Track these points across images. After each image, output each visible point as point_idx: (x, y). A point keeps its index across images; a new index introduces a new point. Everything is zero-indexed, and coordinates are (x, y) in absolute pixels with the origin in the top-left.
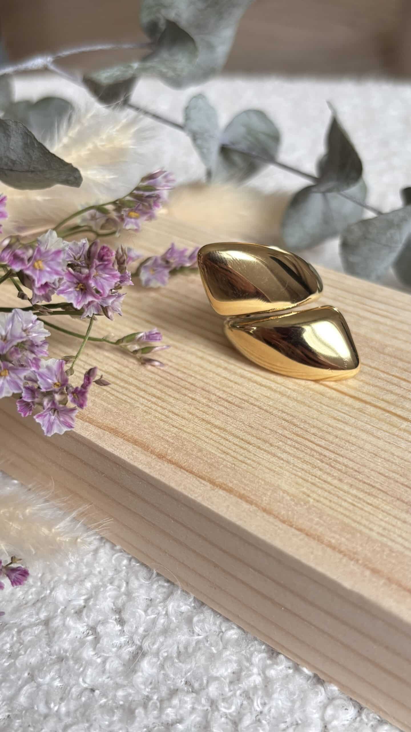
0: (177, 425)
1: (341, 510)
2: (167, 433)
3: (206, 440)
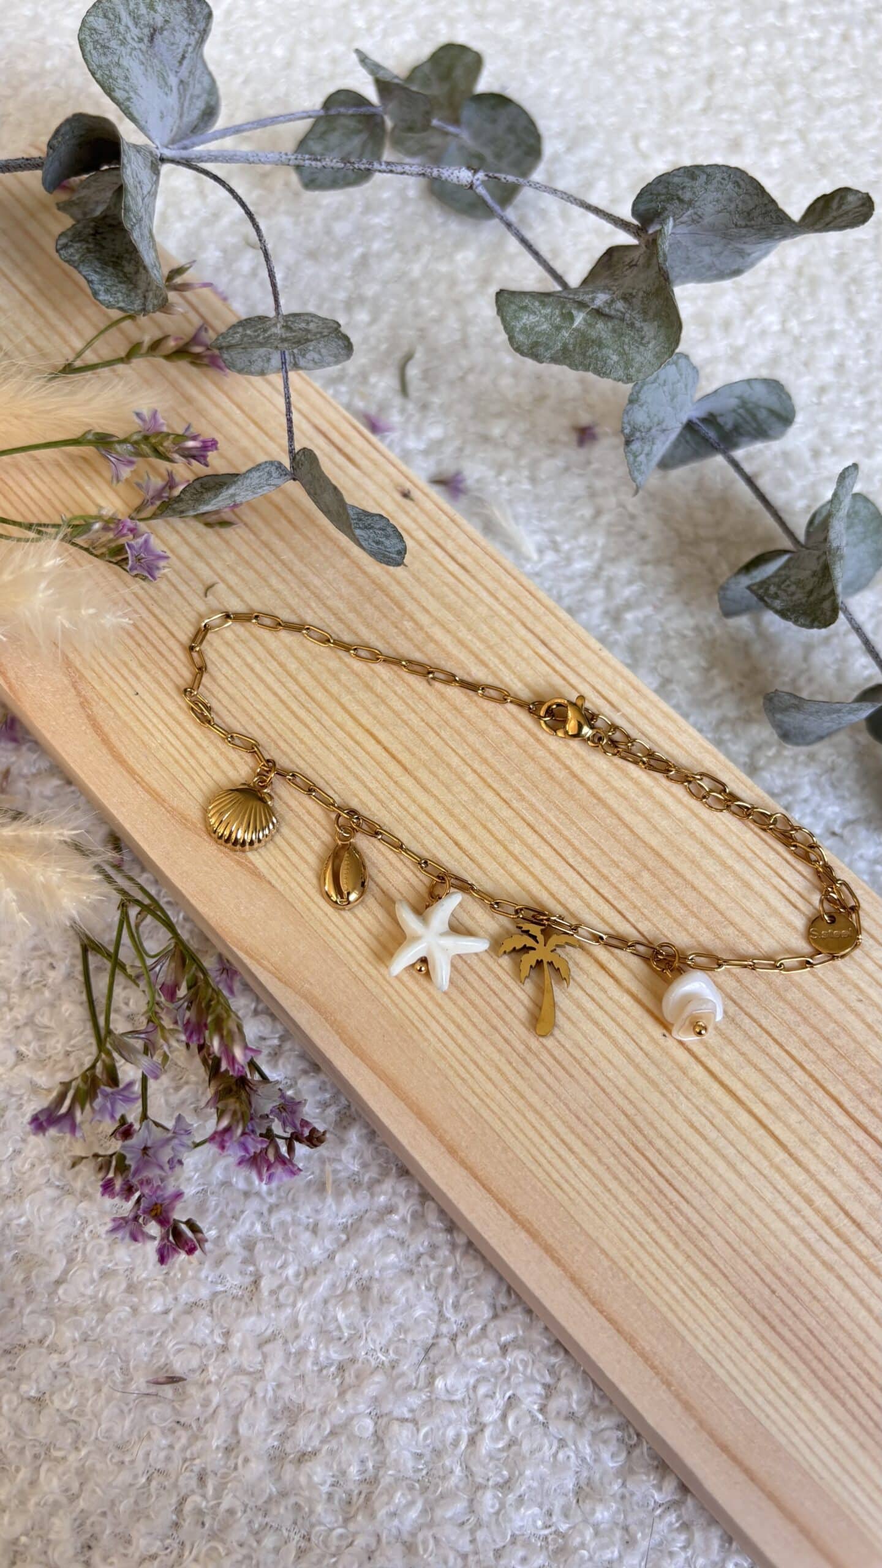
0: (478, 1091)
1: (666, 1297)
2: (465, 1105)
3: (515, 1131)
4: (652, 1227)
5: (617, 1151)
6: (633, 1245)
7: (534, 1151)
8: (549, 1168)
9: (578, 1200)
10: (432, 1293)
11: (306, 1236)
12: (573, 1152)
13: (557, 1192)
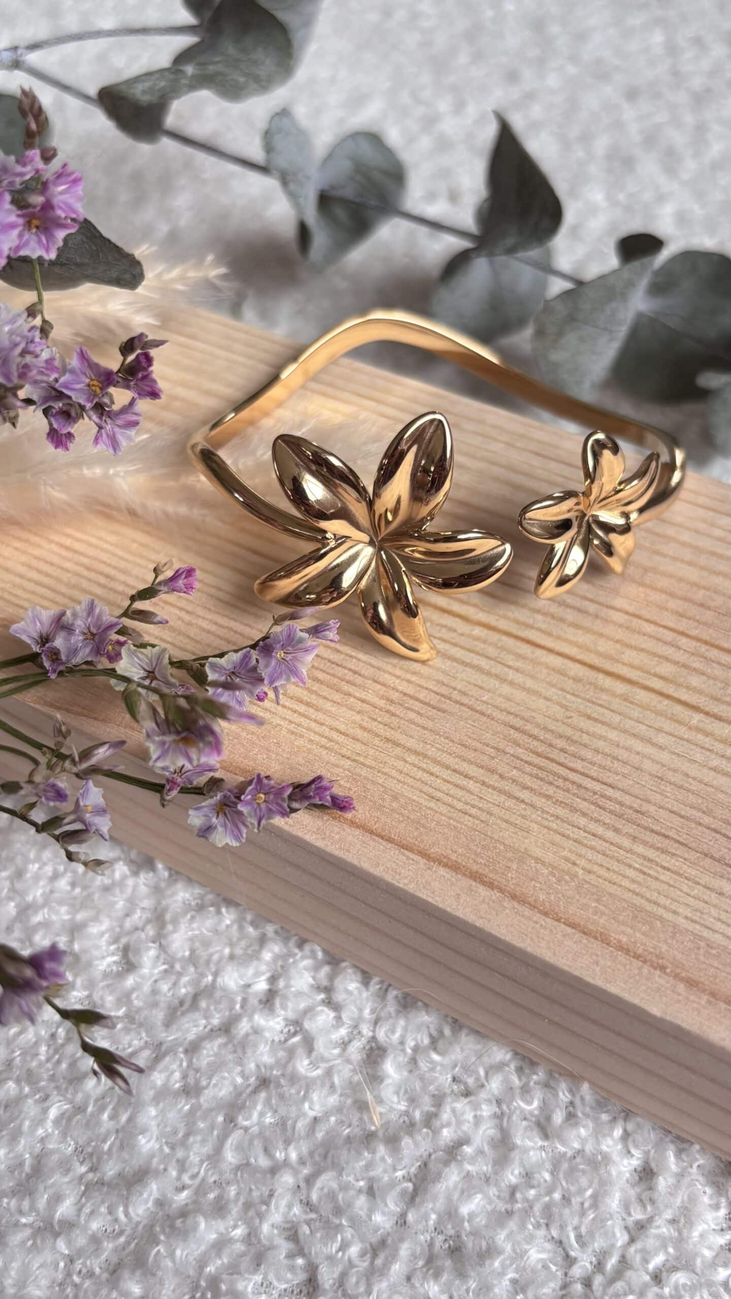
10: (542, 1232)
11: (361, 1202)
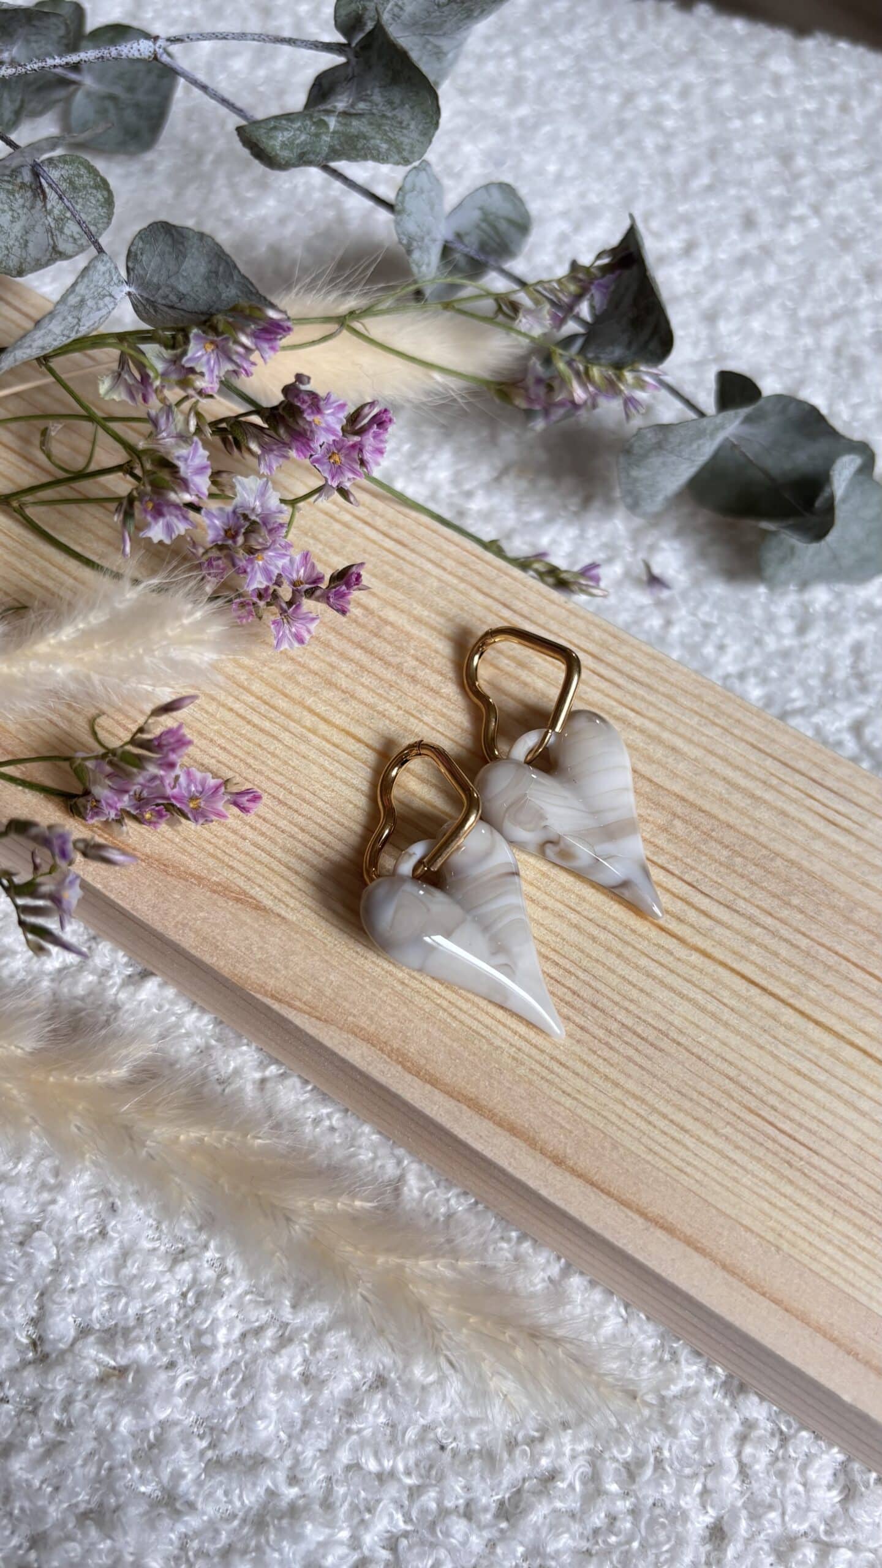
0: (569, 1090)
1: (825, 1260)
2: (557, 1108)
3: (620, 1123)
4: (789, 1190)
5: (732, 1119)
6: (775, 1213)
7: (644, 1140)
8: (665, 1154)
9: (706, 1180)
12: (687, 1131)
13: (682, 1177)
